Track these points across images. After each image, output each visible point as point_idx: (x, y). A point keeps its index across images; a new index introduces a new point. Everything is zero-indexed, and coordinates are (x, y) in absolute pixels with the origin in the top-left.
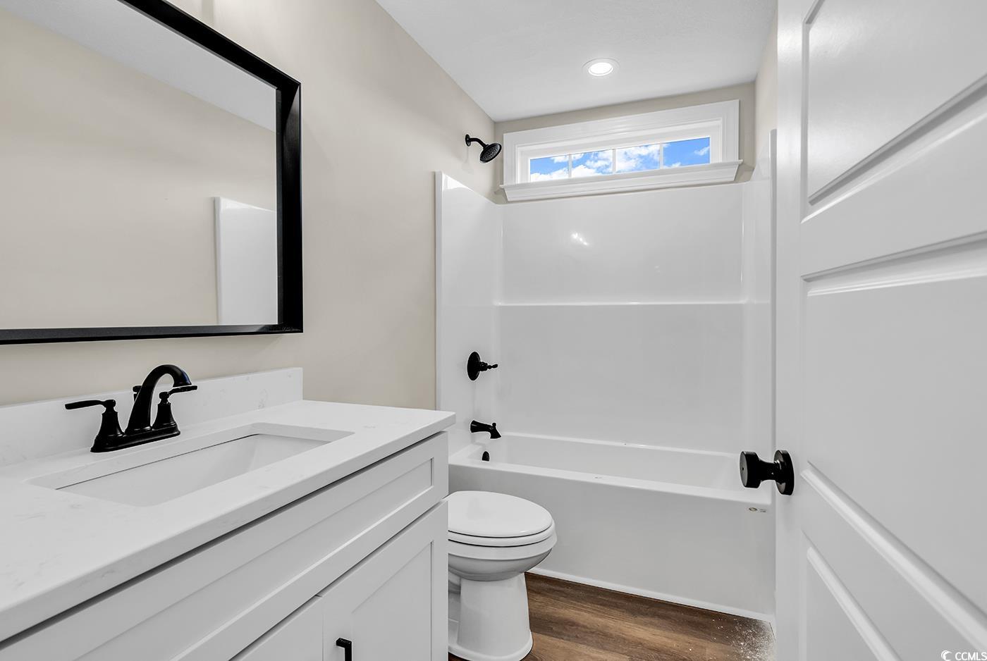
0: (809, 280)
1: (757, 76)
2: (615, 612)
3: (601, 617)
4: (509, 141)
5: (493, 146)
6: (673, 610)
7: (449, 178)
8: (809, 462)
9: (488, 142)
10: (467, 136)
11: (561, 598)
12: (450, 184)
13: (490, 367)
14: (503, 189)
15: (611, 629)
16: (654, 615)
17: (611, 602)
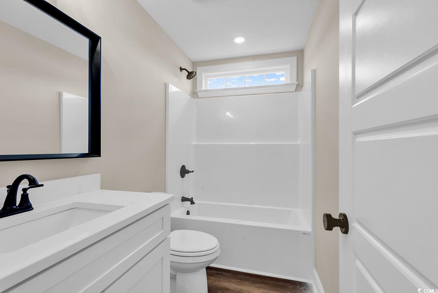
0: (356, 134)
1: (304, 47)
2: (246, 283)
3: (239, 285)
4: (199, 71)
5: (192, 72)
6: (271, 280)
7: (173, 86)
8: (356, 219)
9: (190, 70)
10: (181, 68)
11: (222, 277)
12: (173, 89)
13: (190, 172)
14: (197, 92)
15: (244, 291)
16: (263, 283)
17: (244, 278)
